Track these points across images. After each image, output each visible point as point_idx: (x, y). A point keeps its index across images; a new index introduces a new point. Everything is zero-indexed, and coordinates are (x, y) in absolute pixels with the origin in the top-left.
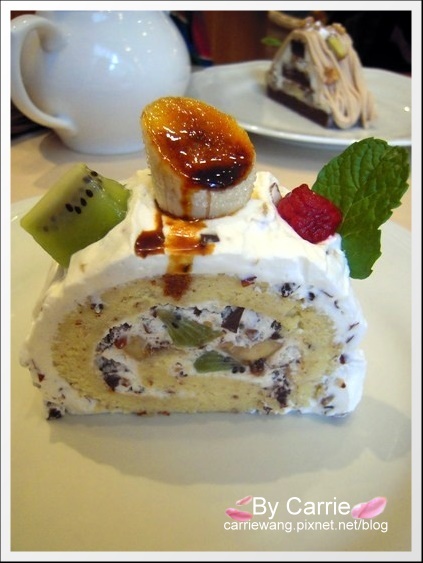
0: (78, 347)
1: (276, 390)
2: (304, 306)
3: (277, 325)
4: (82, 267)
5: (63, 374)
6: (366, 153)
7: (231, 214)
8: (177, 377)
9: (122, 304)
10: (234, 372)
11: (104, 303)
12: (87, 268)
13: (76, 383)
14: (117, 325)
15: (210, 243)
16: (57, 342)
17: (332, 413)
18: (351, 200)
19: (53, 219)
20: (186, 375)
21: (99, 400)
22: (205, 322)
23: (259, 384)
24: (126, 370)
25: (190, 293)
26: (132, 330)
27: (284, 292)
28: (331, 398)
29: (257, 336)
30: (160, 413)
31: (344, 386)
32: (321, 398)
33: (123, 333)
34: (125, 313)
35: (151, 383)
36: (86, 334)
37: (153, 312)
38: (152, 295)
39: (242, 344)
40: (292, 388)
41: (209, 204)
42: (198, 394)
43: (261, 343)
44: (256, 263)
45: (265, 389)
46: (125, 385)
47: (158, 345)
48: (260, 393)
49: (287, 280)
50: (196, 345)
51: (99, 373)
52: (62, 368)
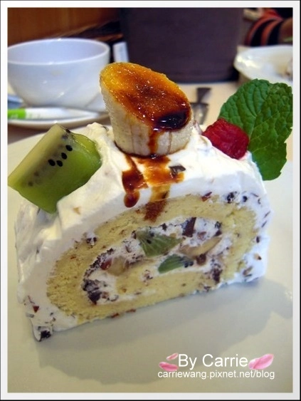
0: (70, 276)
1: (213, 272)
2: (239, 207)
3: (219, 225)
4: (77, 210)
5: (54, 302)
6: (255, 90)
7: (183, 148)
8: (145, 281)
9: (111, 234)
10: (186, 267)
11: (97, 236)
12: (82, 210)
13: (65, 306)
14: (105, 251)
15: (179, 172)
16: (53, 277)
17: (250, 279)
18: (252, 125)
19: (36, 174)
20: (152, 278)
21: (80, 315)
22: (171, 235)
23: (202, 271)
24: (105, 286)
25: (163, 214)
26: (116, 252)
27: (229, 200)
28: (250, 269)
29: (206, 236)
30: (128, 312)
31: (260, 258)
32: (242, 270)
33: (108, 257)
34: (113, 240)
35: (125, 290)
36: (79, 265)
37: (134, 234)
38: (135, 222)
39: (195, 244)
40: (223, 268)
41: (170, 142)
42: (157, 290)
43: (208, 240)
44: (212, 182)
45: (206, 273)
46: (104, 297)
47: (134, 260)
48: (202, 278)
49: (231, 190)
50: (162, 253)
51: (85, 293)
52: (55, 296)
